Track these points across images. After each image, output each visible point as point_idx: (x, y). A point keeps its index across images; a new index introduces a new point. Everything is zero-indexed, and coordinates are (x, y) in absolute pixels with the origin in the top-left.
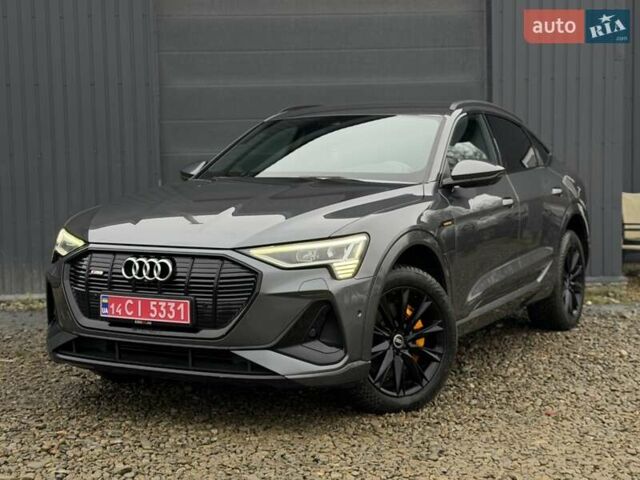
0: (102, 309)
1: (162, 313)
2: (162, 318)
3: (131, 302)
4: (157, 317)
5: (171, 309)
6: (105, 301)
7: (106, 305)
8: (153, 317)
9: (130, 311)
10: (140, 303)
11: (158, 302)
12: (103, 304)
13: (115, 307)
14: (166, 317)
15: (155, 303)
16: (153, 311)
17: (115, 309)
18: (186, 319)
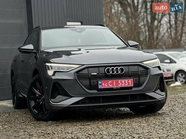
0: (99, 86)
1: (123, 84)
2: (123, 85)
4: (122, 85)
5: (126, 82)
7: (100, 84)
10: (114, 81)
11: (121, 81)
14: (125, 85)
15: (120, 81)
17: (105, 85)
18: (132, 85)
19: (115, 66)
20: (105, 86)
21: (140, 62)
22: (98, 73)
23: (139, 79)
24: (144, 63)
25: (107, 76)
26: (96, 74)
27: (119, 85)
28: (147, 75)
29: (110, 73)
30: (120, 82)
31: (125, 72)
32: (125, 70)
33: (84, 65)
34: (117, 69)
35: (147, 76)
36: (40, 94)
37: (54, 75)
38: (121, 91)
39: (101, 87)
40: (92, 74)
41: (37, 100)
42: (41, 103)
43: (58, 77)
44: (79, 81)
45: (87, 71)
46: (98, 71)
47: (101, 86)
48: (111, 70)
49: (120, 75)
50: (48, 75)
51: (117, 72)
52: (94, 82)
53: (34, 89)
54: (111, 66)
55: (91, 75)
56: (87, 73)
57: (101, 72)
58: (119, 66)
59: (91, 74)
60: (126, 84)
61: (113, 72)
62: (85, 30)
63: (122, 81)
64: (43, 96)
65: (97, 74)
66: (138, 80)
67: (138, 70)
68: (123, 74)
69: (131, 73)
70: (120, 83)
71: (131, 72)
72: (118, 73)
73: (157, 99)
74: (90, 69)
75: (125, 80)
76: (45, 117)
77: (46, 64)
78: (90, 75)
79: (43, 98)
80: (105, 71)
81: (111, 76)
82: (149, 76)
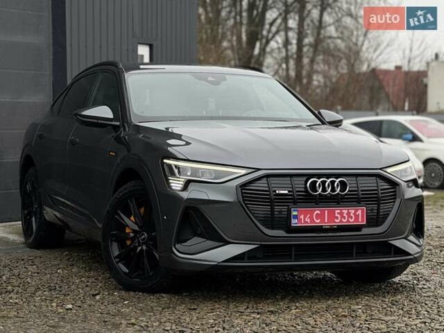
0: (292, 220)
1: (344, 218)
2: (345, 222)
3: (319, 212)
4: (341, 221)
5: (352, 215)
6: (295, 213)
7: (296, 217)
8: (337, 222)
9: (317, 219)
10: (326, 212)
12: (294, 215)
13: (303, 217)
14: (348, 221)
15: (339, 211)
16: (337, 218)
17: (305, 218)
18: (363, 221)
19: (328, 176)
20: (305, 222)
21: (380, 169)
22: (291, 189)
23: (378, 209)
24: (389, 170)
25: (309, 199)
26: (286, 192)
27: (336, 220)
28: (395, 198)
29: (317, 191)
30: (338, 213)
31: (349, 191)
32: (351, 185)
33: (259, 169)
34: (333, 182)
35: (394, 202)
36: (136, 228)
37: (185, 188)
38: (338, 234)
39: (296, 223)
40: (277, 192)
41: (128, 243)
42: (139, 248)
43: (195, 193)
44: (248, 208)
45: (266, 185)
46: (290, 186)
47: (296, 221)
48: (319, 185)
49: (340, 196)
50: (170, 187)
51: (333, 190)
52: (280, 212)
53: (122, 215)
54: (319, 176)
55: (274, 195)
56: (267, 189)
57: (297, 189)
58: (337, 176)
59: (275, 191)
60: (351, 218)
61: (324, 190)
62: (225, 79)
63: (343, 211)
64: (143, 234)
65: (289, 191)
66: (376, 211)
67: (376, 188)
68: (346, 194)
69: (362, 194)
70: (339, 216)
71: (362, 191)
72: (335, 191)
73: (411, 255)
74: (273, 180)
75: (348, 210)
76: (150, 284)
77: (165, 161)
78: (272, 195)
79: (143, 237)
80: (306, 187)
81: (320, 199)
82: (398, 201)
